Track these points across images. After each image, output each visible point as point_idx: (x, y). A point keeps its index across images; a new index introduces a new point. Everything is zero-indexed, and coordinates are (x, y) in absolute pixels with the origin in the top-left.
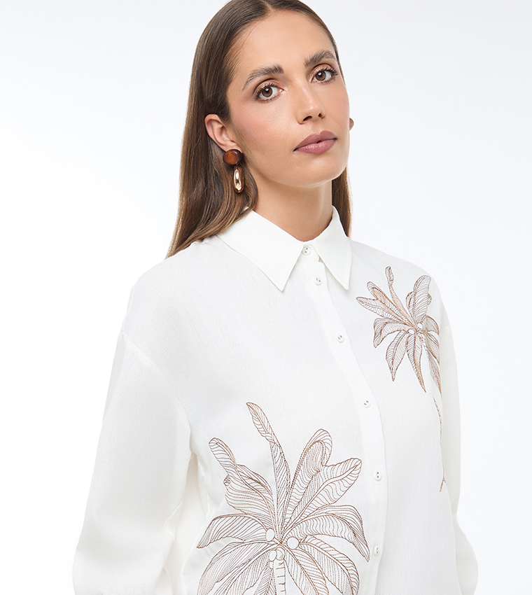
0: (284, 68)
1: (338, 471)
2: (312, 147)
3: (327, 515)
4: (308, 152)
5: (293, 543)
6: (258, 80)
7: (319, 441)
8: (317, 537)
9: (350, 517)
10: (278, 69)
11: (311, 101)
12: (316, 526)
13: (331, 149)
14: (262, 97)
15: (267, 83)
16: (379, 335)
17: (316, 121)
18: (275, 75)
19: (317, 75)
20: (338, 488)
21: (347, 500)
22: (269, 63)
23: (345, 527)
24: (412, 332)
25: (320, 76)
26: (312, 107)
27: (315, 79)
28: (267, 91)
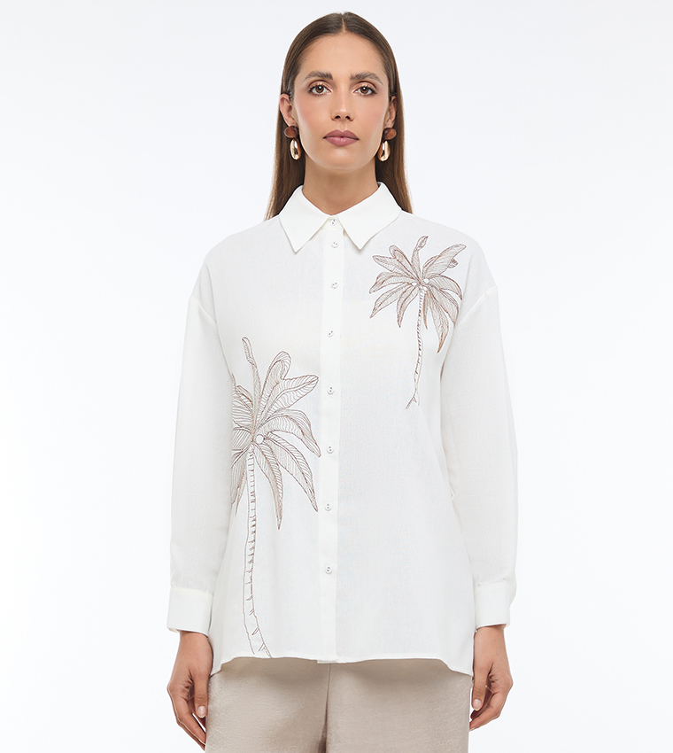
0: (333, 76)
1: (293, 384)
2: (337, 139)
3: (283, 416)
4: (333, 142)
5: (259, 440)
6: (314, 79)
7: (280, 360)
8: (274, 433)
9: (300, 419)
10: (329, 76)
11: (343, 106)
12: (273, 424)
13: (350, 146)
14: (314, 91)
15: (321, 83)
16: (379, 283)
17: (343, 121)
18: (326, 79)
19: (362, 88)
20: (292, 396)
21: (298, 406)
22: (325, 69)
23: (295, 426)
24: (415, 284)
25: (364, 90)
26: (343, 111)
27: (359, 91)
28: (320, 89)
